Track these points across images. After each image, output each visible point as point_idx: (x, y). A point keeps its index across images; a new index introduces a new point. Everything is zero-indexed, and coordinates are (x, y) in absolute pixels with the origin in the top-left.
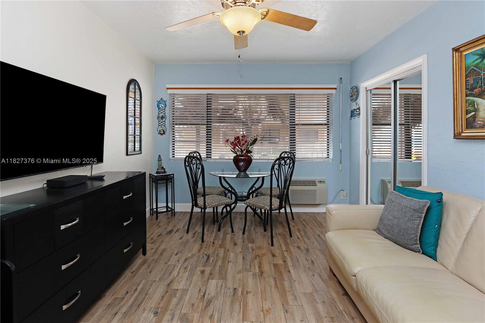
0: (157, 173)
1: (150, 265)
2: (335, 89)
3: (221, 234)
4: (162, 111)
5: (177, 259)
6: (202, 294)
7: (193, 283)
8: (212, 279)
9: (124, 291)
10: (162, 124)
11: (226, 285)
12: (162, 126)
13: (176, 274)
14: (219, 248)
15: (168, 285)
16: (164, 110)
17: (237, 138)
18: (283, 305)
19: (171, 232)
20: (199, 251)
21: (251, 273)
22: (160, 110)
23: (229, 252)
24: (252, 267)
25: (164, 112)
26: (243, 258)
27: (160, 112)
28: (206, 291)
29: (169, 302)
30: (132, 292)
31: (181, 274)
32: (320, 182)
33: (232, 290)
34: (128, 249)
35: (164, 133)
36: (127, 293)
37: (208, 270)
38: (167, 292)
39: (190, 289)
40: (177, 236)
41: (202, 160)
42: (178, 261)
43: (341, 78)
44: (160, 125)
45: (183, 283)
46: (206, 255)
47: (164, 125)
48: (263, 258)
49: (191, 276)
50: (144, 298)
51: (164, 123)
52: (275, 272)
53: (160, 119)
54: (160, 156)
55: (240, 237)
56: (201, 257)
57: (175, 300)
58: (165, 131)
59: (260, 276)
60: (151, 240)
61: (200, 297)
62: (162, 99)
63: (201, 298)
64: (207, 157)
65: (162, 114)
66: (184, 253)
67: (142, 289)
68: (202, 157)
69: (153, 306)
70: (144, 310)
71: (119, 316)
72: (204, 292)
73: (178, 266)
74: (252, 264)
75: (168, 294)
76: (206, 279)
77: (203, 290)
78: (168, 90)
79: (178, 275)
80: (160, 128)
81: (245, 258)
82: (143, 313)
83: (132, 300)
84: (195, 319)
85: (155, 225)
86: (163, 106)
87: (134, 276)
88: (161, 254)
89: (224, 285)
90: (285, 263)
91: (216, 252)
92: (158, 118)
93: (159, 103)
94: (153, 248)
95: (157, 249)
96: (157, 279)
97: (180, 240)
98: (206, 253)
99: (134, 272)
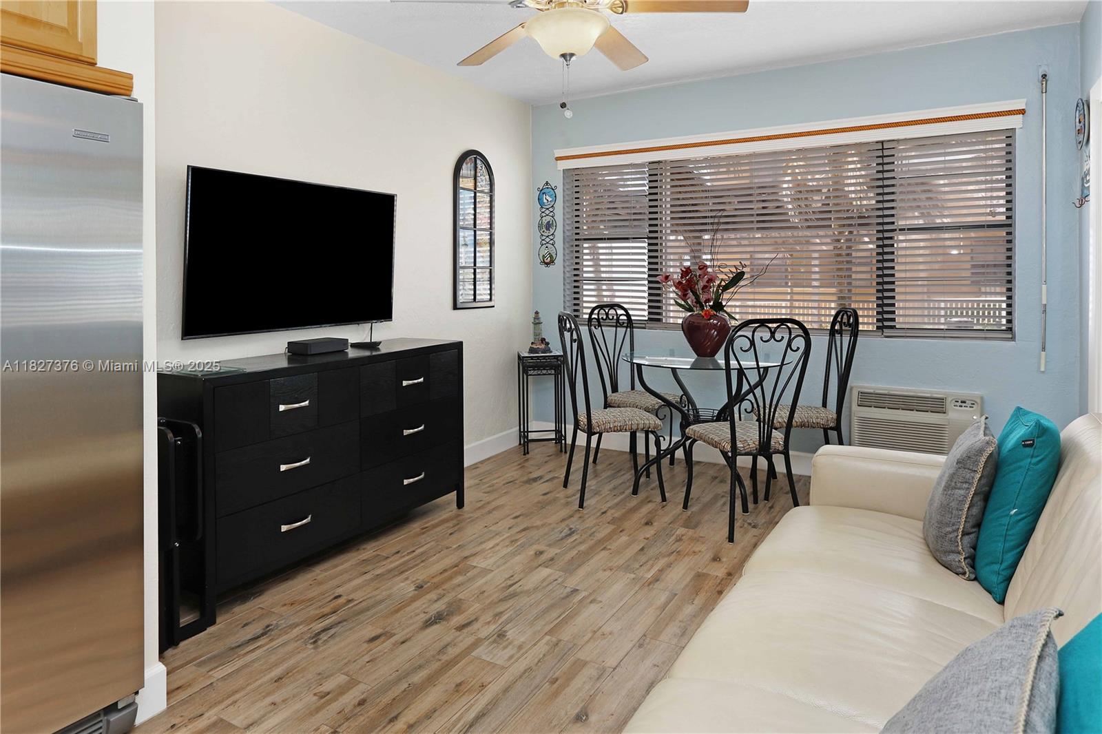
0: (532, 350)
1: (458, 524)
2: (1022, 112)
3: (635, 501)
4: (547, 212)
5: (510, 526)
6: (510, 582)
7: (509, 564)
8: (547, 567)
9: (394, 550)
10: (548, 240)
11: (563, 582)
12: (547, 245)
13: (491, 546)
14: (608, 523)
15: (466, 558)
16: (551, 210)
17: (686, 272)
18: (644, 635)
19: (535, 480)
20: (563, 520)
21: (633, 576)
22: (544, 210)
23: (621, 534)
24: (645, 568)
25: (551, 214)
26: (642, 549)
27: (544, 215)
28: (520, 580)
29: (451, 578)
30: (406, 553)
31: (497, 548)
32: (959, 404)
33: (568, 590)
34: (412, 480)
35: (552, 262)
36: (398, 552)
37: (552, 552)
38: (456, 566)
39: (496, 572)
40: (541, 487)
41: (634, 325)
42: (510, 528)
43: (1044, 76)
44: (544, 242)
45: (491, 561)
46: (571, 529)
47: (551, 242)
48: (686, 558)
49: (513, 554)
50: (416, 565)
51: (551, 237)
52: (687, 586)
53: (544, 229)
54: (537, 313)
55: (674, 512)
56: (556, 531)
57: (460, 579)
58: (554, 256)
59: (646, 584)
60: (489, 487)
61: (503, 585)
62: (547, 183)
63: (503, 587)
64: (650, 319)
65: (548, 218)
66: (531, 518)
67: (422, 553)
68: (633, 318)
69: (421, 578)
70: (407, 579)
71: (368, 576)
72: (515, 581)
73: (503, 535)
74: (651, 562)
75: (456, 568)
76: (535, 564)
77: (516, 578)
78: (558, 162)
79: (493, 547)
80: (544, 251)
81: (646, 550)
82: (403, 582)
83: (397, 563)
84: (471, 609)
85: (515, 464)
86: (550, 199)
87: (423, 533)
88: (490, 512)
89: (560, 580)
90: (729, 577)
91: (594, 529)
92: (540, 227)
93: (542, 192)
94: (481, 501)
95: (488, 503)
96: (454, 547)
97: (542, 497)
98: (571, 526)
99: (427, 527)
